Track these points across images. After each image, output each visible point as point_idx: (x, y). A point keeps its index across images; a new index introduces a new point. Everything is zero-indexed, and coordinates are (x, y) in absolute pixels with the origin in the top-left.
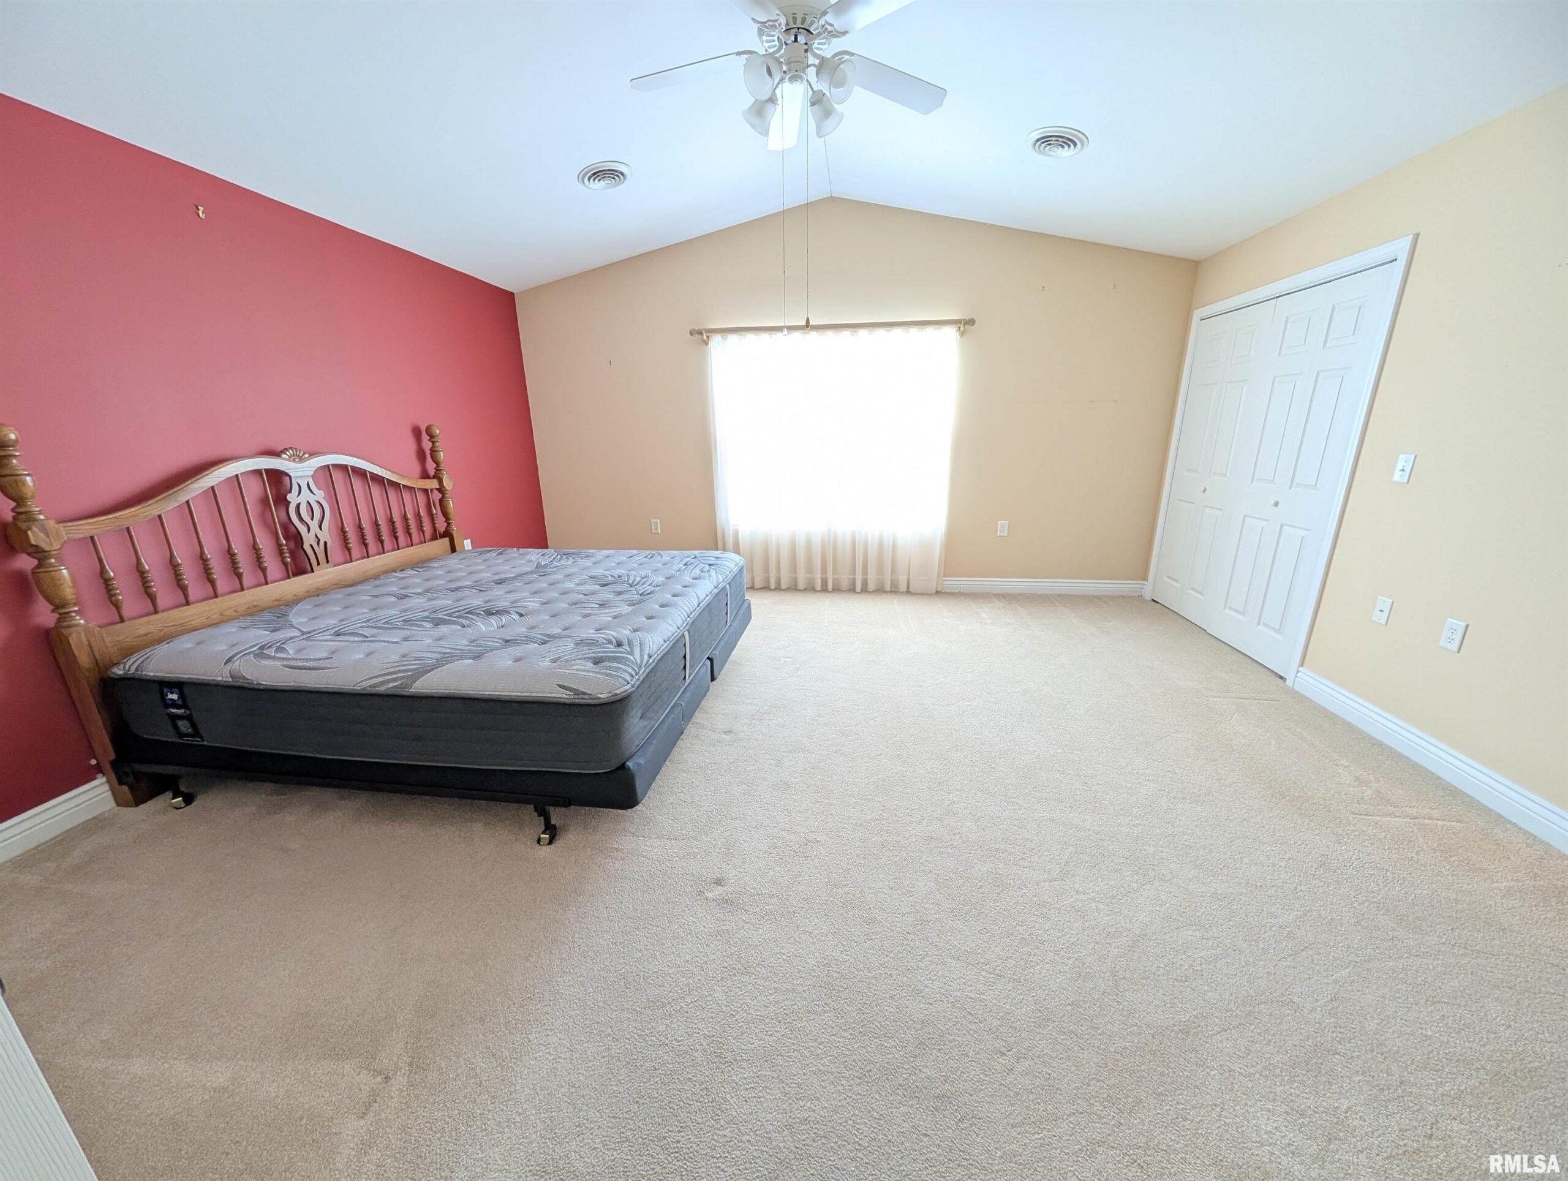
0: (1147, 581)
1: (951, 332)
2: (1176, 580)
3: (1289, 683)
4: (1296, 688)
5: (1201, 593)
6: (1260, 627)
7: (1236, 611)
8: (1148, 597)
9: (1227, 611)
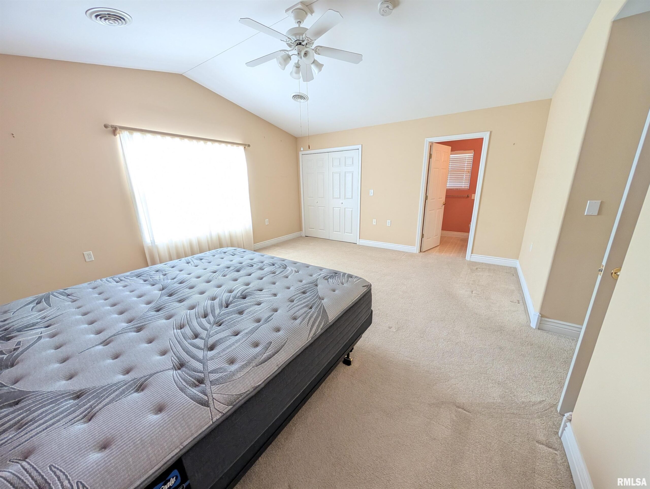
0: (302, 231)
1: (242, 148)
2: (314, 229)
3: (358, 244)
4: (360, 244)
5: (324, 230)
6: (345, 234)
7: (338, 232)
8: (304, 236)
9: (334, 232)
